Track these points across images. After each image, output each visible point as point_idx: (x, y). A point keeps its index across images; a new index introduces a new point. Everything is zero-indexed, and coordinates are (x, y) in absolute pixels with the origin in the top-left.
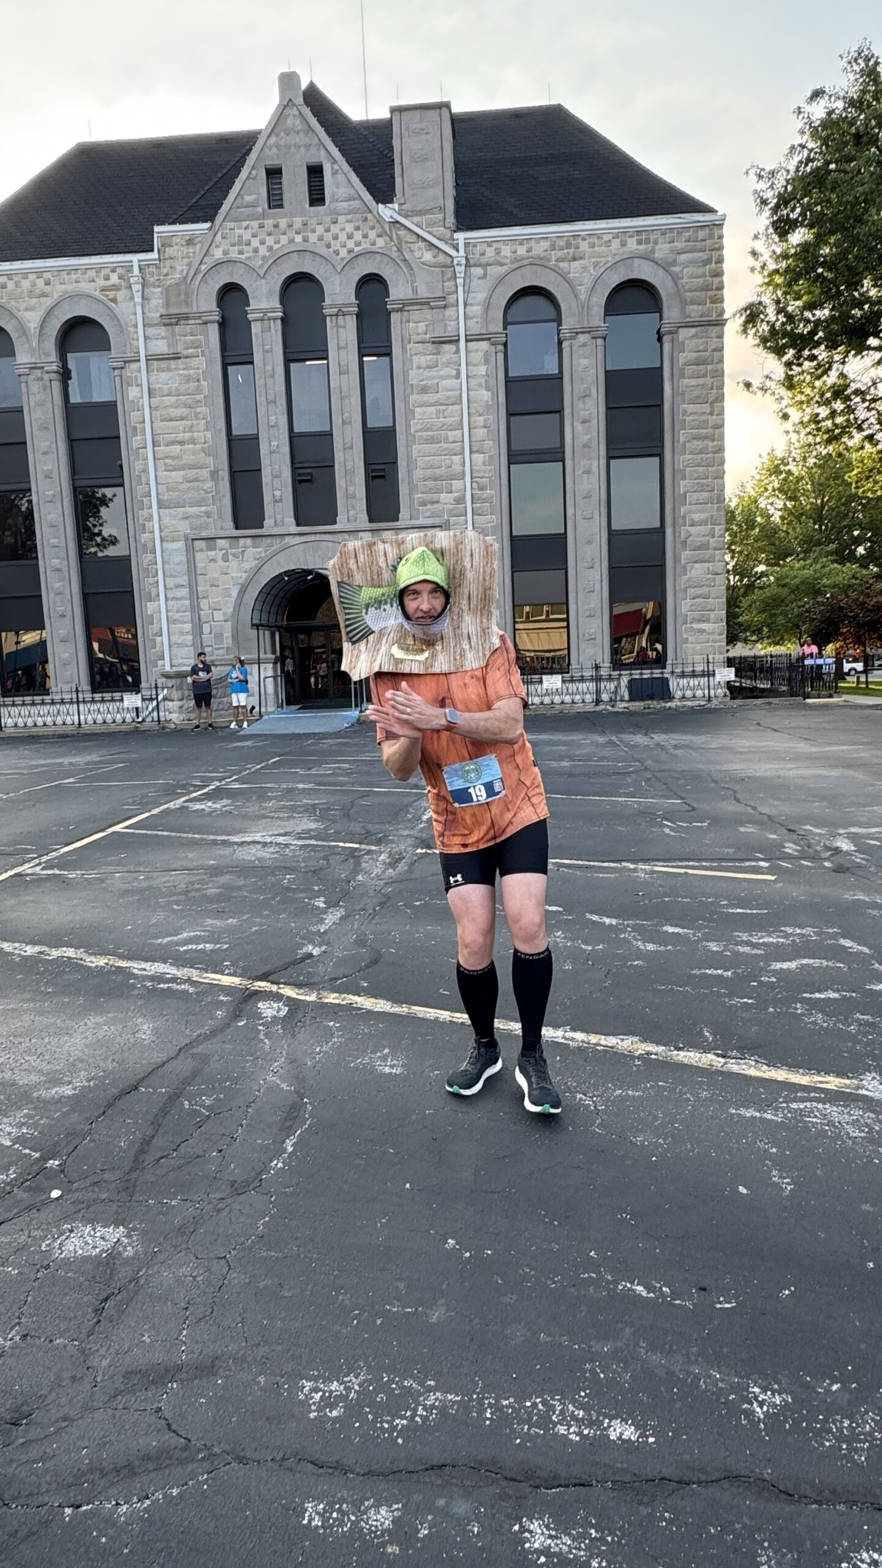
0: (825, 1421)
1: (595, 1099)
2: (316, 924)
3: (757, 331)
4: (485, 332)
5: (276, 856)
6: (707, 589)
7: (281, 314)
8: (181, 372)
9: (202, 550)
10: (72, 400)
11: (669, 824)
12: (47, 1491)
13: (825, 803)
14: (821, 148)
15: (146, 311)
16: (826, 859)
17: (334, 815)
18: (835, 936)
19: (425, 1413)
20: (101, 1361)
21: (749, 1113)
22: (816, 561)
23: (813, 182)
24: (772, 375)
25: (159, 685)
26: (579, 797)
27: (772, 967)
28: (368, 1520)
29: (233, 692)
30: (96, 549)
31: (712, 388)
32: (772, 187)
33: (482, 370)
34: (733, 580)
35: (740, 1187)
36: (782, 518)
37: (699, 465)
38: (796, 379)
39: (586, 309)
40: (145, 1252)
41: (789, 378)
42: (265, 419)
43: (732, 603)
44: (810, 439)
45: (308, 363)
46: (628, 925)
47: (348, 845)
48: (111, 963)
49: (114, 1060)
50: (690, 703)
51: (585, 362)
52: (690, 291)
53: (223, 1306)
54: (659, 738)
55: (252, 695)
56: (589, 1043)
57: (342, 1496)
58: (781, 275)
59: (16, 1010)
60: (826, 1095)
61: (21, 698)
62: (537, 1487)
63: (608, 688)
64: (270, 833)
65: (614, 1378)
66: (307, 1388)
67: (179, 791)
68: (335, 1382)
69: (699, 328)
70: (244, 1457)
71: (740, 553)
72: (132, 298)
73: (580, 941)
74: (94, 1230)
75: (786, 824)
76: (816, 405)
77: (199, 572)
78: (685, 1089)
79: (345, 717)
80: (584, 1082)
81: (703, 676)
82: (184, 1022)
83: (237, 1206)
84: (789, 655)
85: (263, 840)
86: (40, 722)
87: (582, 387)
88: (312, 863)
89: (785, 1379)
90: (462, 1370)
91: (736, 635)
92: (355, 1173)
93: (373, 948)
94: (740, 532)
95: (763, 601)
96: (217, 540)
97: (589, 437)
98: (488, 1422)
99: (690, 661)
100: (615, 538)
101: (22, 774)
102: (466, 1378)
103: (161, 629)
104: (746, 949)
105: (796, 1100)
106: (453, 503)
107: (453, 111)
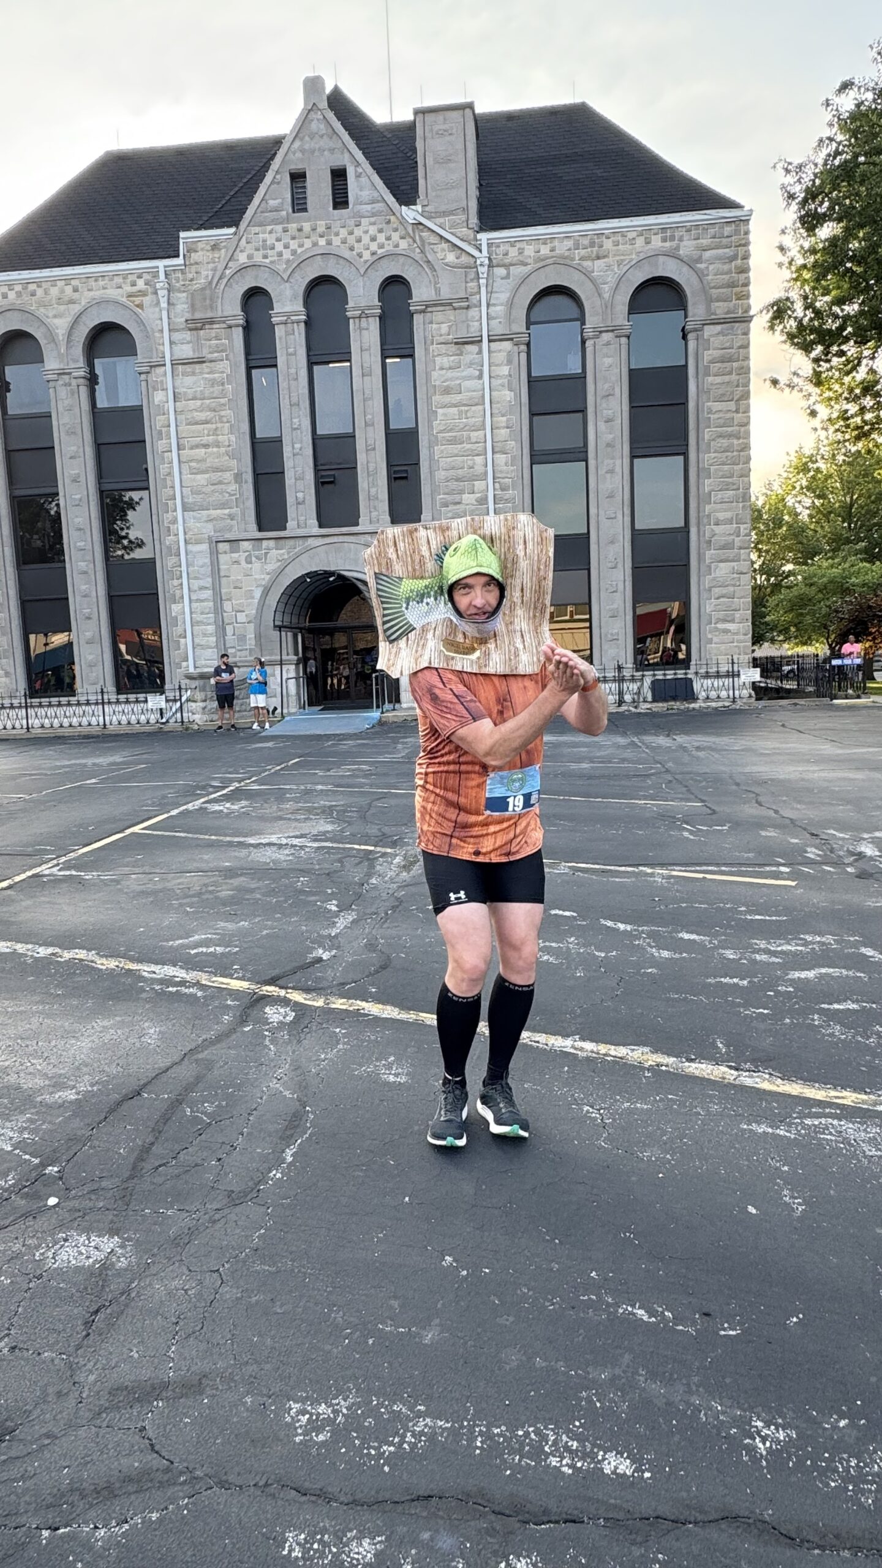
0: (831, 1459)
1: (602, 1111)
2: (327, 928)
3: (785, 327)
4: (508, 332)
5: (291, 858)
6: (732, 589)
7: (304, 317)
8: (207, 376)
9: (225, 553)
10: (99, 405)
11: (689, 827)
12: (26, 1512)
13: (849, 807)
14: (849, 141)
15: (172, 316)
16: (849, 865)
17: (350, 817)
18: (856, 945)
19: (413, 1440)
20: (88, 1376)
21: (762, 1129)
22: (845, 559)
23: (842, 175)
24: (799, 372)
25: (183, 686)
26: (597, 800)
27: (790, 976)
28: (349, 1552)
30: (123, 551)
31: (737, 386)
32: (799, 181)
33: (505, 370)
34: (761, 579)
35: (750, 1207)
36: (811, 516)
37: (724, 464)
38: (824, 376)
39: (609, 308)
40: (138, 1264)
41: (817, 374)
42: (288, 422)
43: (758, 603)
44: (840, 436)
45: (331, 365)
46: (643, 932)
47: (363, 847)
48: (121, 966)
49: (118, 1065)
50: (714, 704)
51: (608, 361)
52: (714, 287)
53: (213, 1320)
54: (681, 739)
55: (275, 696)
56: (598, 1053)
57: (324, 1526)
58: (809, 270)
59: (25, 1012)
60: (842, 1111)
61: (47, 700)
62: (524, 1522)
63: (630, 689)
64: (286, 835)
65: (611, 1408)
66: (294, 1410)
67: (199, 792)
68: (323, 1405)
69: (723, 326)
70: (226, 1481)
71: (767, 552)
72: (158, 303)
73: (593, 948)
74: (88, 1239)
75: (809, 828)
76: (845, 402)
77: (222, 574)
78: (695, 1103)
79: (367, 718)
80: (592, 1094)
81: (728, 676)
82: (190, 1027)
83: (233, 1217)
84: (817, 655)
85: (279, 842)
86: (66, 723)
87: (606, 386)
88: (326, 866)
89: (790, 1413)
90: (453, 1395)
91: (763, 635)
92: (353, 1185)
93: (383, 953)
94: (767, 531)
95: (790, 600)
96: (241, 542)
97: (611, 436)
98: (478, 1451)
99: (714, 662)
100: (638, 537)
101: (46, 775)
102: (457, 1404)
103: (185, 631)
104: (763, 957)
105: (812, 1116)
106: (475, 503)
107: (477, 111)
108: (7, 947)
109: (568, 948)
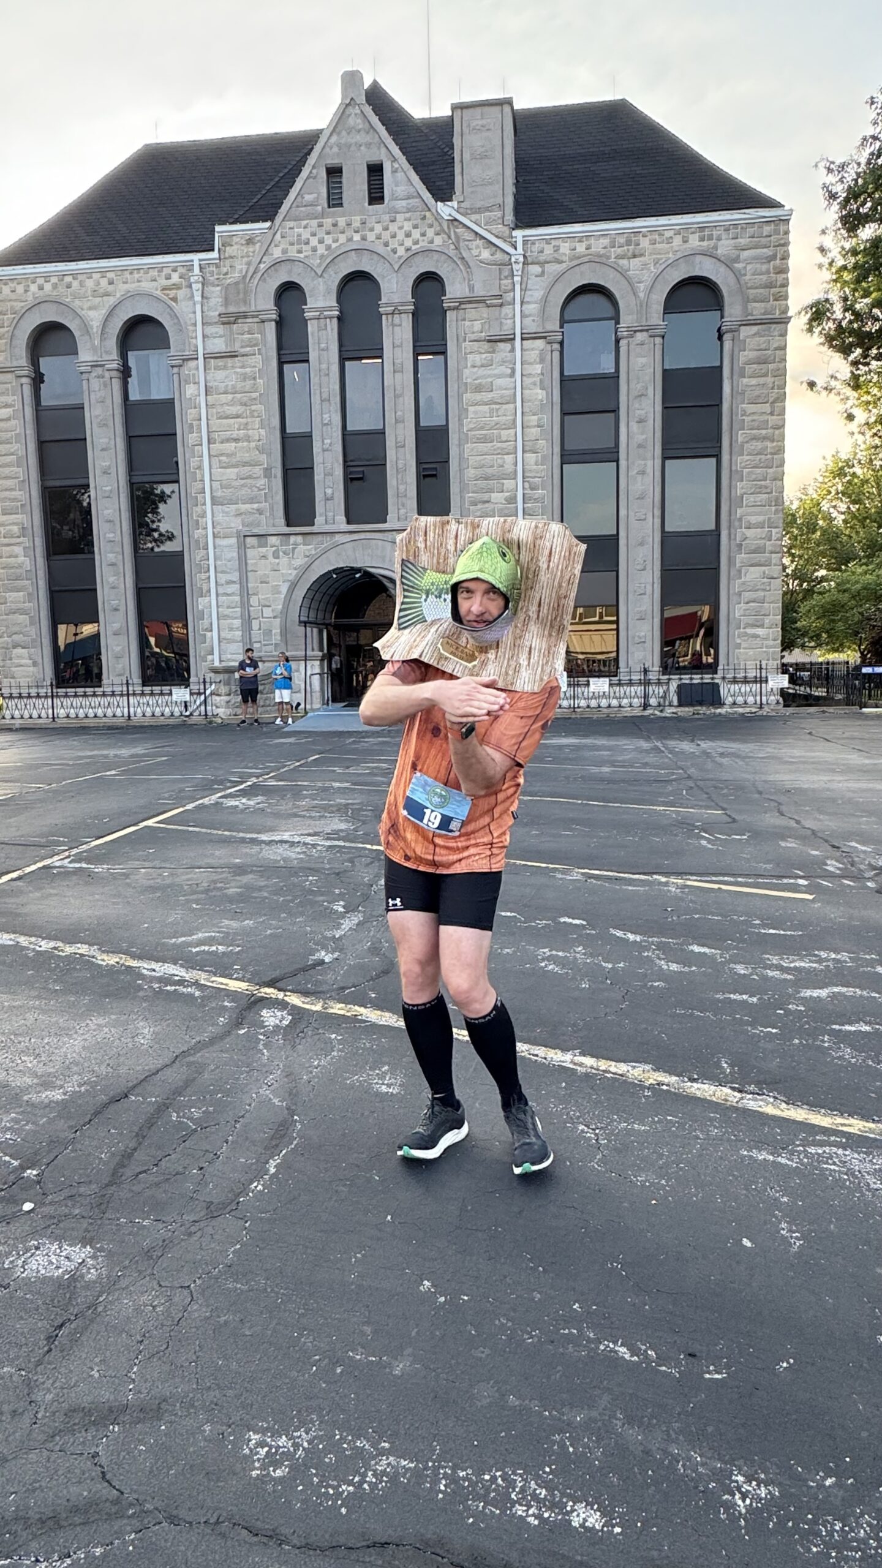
0: (814, 1522)
1: (597, 1131)
2: (332, 930)
3: (823, 329)
4: (541, 330)
5: (302, 856)
6: (762, 594)
7: (337, 313)
8: (238, 370)
9: (253, 547)
10: (132, 397)
11: (707, 836)
13: (873, 819)
15: (205, 309)
16: (869, 879)
17: (366, 816)
18: (872, 963)
19: (374, 1480)
20: (45, 1395)
21: (762, 1156)
22: (879, 566)
24: (838, 375)
25: (208, 680)
26: (616, 805)
27: (802, 995)
29: (277, 688)
30: (154, 544)
31: (773, 388)
32: (841, 181)
33: (538, 369)
34: (793, 584)
35: (745, 1240)
36: (845, 521)
37: (757, 467)
38: (862, 379)
39: (644, 307)
40: (108, 1277)
41: (855, 377)
42: (319, 417)
43: (790, 608)
45: (363, 361)
46: (652, 943)
48: (122, 962)
49: (109, 1065)
50: (741, 710)
51: (642, 360)
52: (751, 288)
53: (179, 1340)
54: (705, 745)
55: (299, 691)
56: (598, 1070)
58: (849, 271)
59: (21, 1007)
60: (847, 1139)
61: (73, 690)
63: (656, 692)
64: (299, 832)
65: (584, 1454)
66: (254, 1442)
67: (216, 786)
68: (284, 1437)
69: (763, 326)
70: (176, 1516)
71: (800, 557)
72: (192, 296)
73: (600, 958)
74: (60, 1248)
75: (829, 839)
77: (249, 569)
78: (695, 1126)
80: (588, 1112)
81: (755, 682)
82: (184, 1028)
83: (209, 1230)
84: (847, 663)
85: (291, 839)
86: (91, 713)
87: (639, 386)
88: (337, 865)
89: (774, 1467)
90: (420, 1433)
91: (793, 641)
92: (336, 1201)
93: (386, 957)
94: (801, 535)
95: (822, 606)
96: (269, 537)
97: (644, 437)
98: (441, 1496)
99: (742, 667)
100: (668, 539)
101: (68, 765)
102: (423, 1443)
103: (211, 624)
104: (775, 974)
105: (816, 1144)
106: (504, 502)
107: (516, 107)
108: (10, 939)
109: (575, 958)
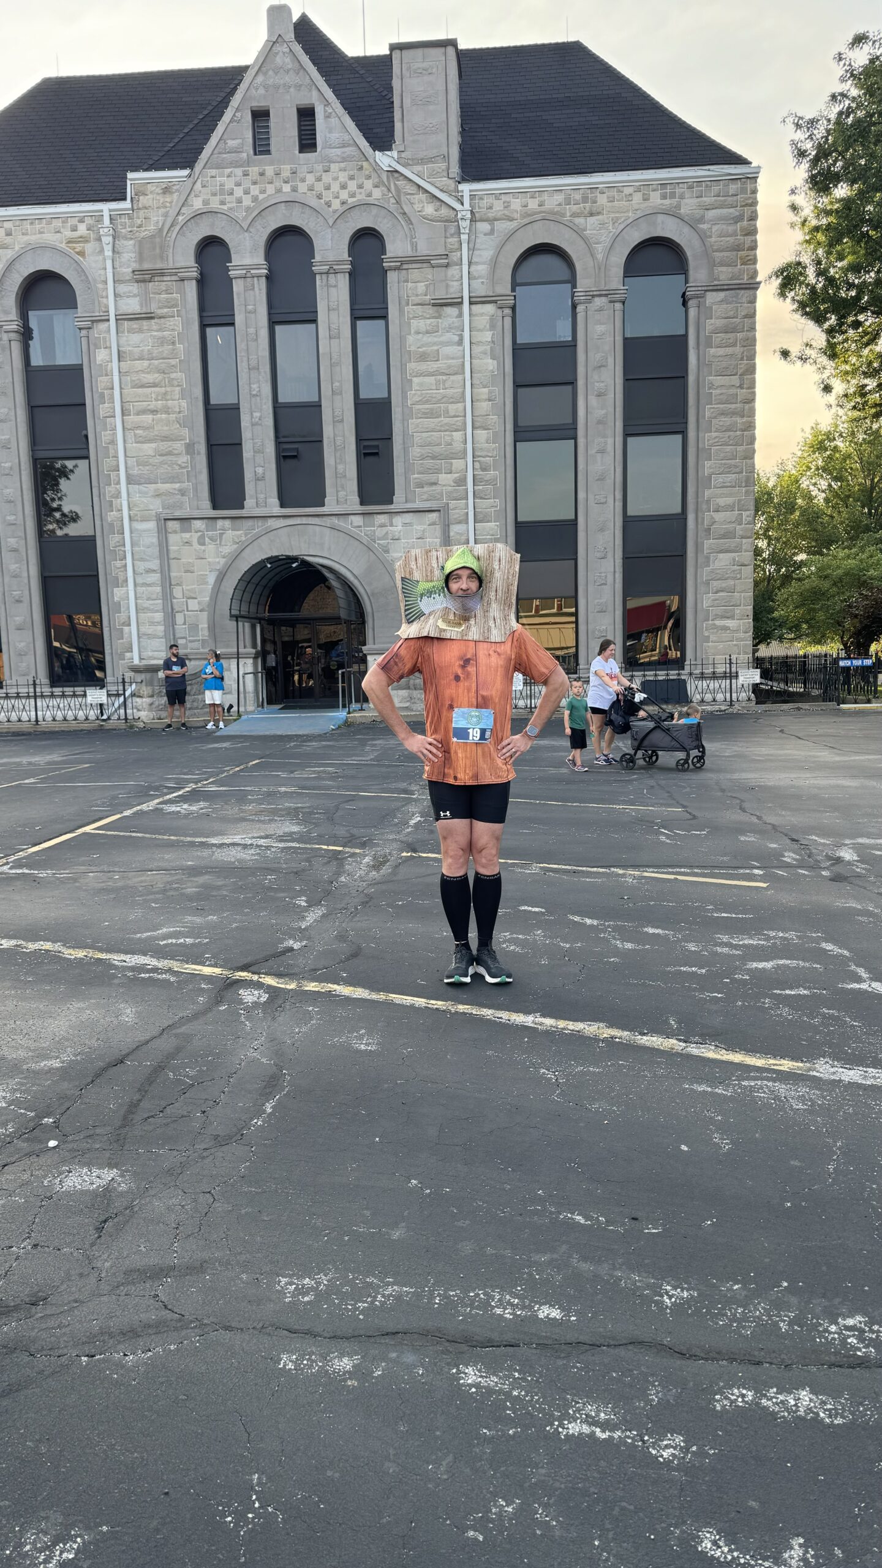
0: (723, 1308)
1: (557, 1073)
2: (298, 921)
3: (796, 295)
4: (491, 294)
5: (256, 857)
6: (732, 583)
7: (266, 271)
8: (156, 333)
9: (175, 532)
10: (34, 363)
11: (666, 832)
12: (66, 1346)
13: (836, 814)
14: (864, 98)
15: (117, 264)
16: (825, 868)
17: (318, 819)
18: (817, 940)
19: (383, 1300)
20: (104, 1263)
21: (702, 1088)
22: (862, 549)
23: (854, 134)
24: (812, 343)
25: (127, 680)
27: (748, 966)
28: (332, 1365)
29: (208, 689)
30: (56, 526)
31: (741, 359)
32: (810, 137)
33: (488, 336)
34: (770, 569)
35: (683, 1146)
36: (827, 500)
37: (726, 444)
38: (839, 348)
39: (603, 270)
40: (138, 1188)
41: (832, 346)
42: (247, 387)
43: (761, 598)
44: (856, 414)
45: (295, 326)
46: (609, 926)
47: (331, 848)
48: (90, 955)
49: (98, 1039)
50: (709, 708)
51: (600, 329)
52: (719, 250)
53: (209, 1226)
55: (230, 693)
56: (557, 1028)
57: (312, 1351)
58: (822, 232)
60: (777, 1075)
62: (474, 1347)
64: (250, 836)
65: (547, 1279)
66: (283, 1282)
67: (152, 793)
68: (307, 1279)
69: (727, 292)
70: (229, 1326)
71: (778, 539)
72: (102, 251)
73: (559, 939)
74: (90, 1171)
75: (790, 833)
76: (863, 376)
77: (172, 556)
78: (643, 1068)
79: (332, 718)
80: (548, 1060)
81: (725, 677)
82: (166, 1007)
83: (220, 1154)
84: (828, 655)
85: (243, 842)
87: (598, 356)
88: (293, 865)
89: (695, 1280)
90: (416, 1272)
91: (768, 632)
92: (329, 1130)
93: (353, 943)
94: (778, 516)
95: (801, 594)
97: (603, 412)
98: (436, 1305)
99: (711, 662)
100: (630, 524)
102: (421, 1278)
103: (129, 618)
104: (725, 950)
105: (748, 1079)
106: (453, 484)
107: (460, 47)
109: (535, 940)
